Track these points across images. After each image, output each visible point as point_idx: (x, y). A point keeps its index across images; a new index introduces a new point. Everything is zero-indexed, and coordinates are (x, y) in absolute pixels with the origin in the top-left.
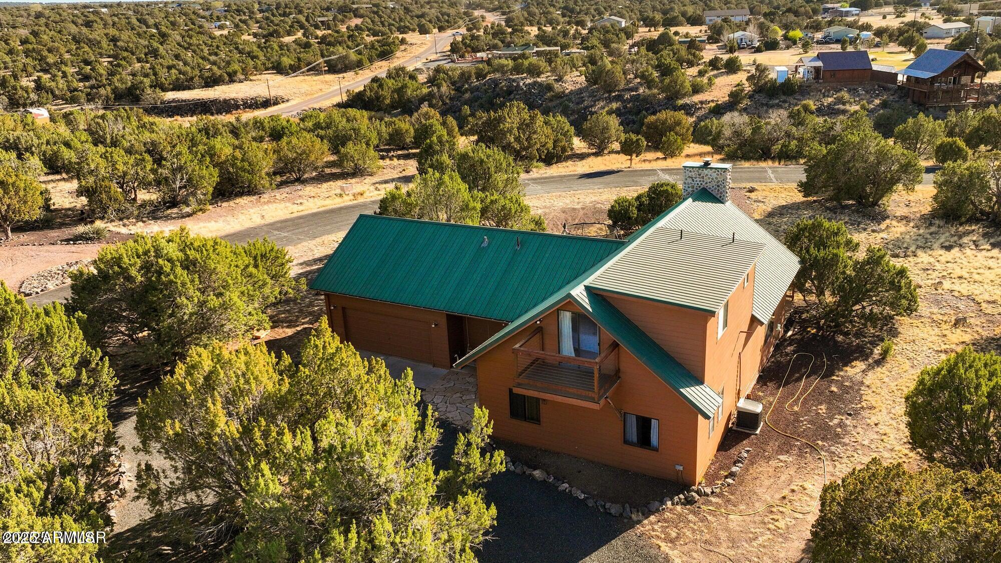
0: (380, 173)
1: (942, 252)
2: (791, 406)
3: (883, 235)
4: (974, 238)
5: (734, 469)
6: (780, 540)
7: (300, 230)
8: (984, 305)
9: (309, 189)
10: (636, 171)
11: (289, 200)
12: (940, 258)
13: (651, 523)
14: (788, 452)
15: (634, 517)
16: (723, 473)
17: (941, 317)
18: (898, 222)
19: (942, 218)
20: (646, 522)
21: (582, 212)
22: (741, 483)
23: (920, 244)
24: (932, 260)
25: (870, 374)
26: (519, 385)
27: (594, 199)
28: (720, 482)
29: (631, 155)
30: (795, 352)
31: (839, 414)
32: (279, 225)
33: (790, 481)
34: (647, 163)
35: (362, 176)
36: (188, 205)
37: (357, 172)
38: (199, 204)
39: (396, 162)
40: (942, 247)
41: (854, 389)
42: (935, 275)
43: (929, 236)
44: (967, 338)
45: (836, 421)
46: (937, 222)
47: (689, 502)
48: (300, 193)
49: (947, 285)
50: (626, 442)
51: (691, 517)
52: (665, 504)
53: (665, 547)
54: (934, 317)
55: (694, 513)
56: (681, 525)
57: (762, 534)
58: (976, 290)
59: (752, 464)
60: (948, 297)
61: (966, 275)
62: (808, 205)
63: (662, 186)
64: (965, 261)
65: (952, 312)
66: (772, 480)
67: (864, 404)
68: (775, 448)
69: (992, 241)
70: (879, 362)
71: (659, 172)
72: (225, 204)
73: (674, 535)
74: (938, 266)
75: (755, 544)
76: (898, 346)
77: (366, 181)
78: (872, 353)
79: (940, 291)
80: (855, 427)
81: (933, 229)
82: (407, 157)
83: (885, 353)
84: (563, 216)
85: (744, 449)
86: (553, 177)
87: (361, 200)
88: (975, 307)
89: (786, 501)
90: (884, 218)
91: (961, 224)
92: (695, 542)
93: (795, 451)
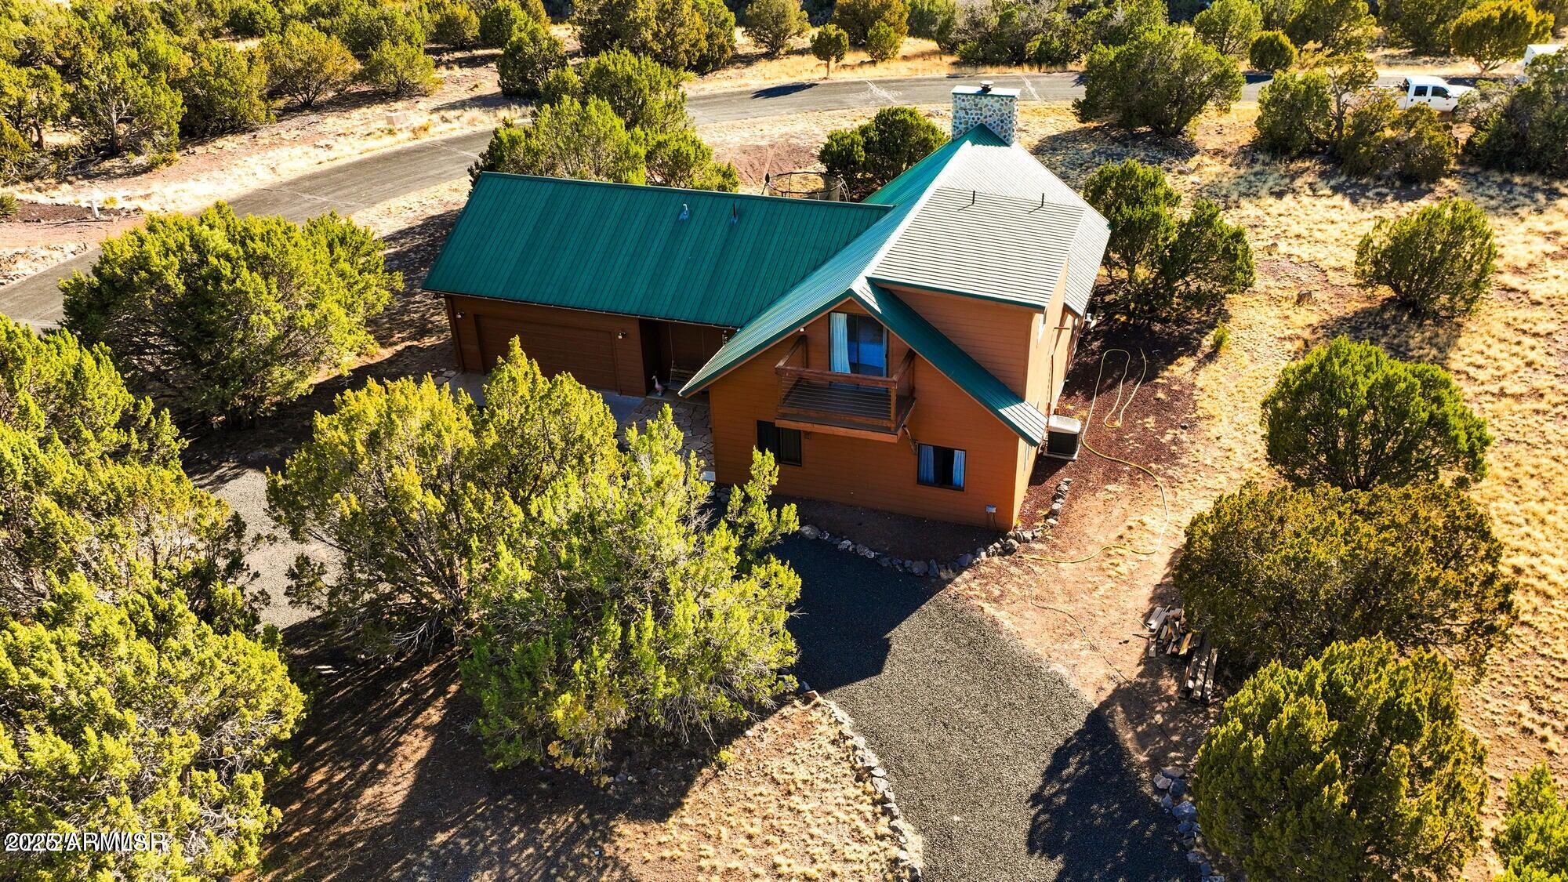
0: (438, 91)
1: (1271, 200)
2: (1112, 421)
3: (1194, 178)
4: (1310, 180)
5: (1056, 506)
6: (1125, 588)
7: (346, 191)
8: (1330, 274)
9: (332, 122)
10: (837, 84)
11: (305, 140)
12: (1270, 210)
13: (967, 582)
14: (1116, 480)
15: (943, 575)
16: (1042, 512)
17: (1280, 292)
18: (1212, 158)
19: (1268, 151)
20: (958, 580)
21: (771, 153)
22: (1066, 523)
23: (1243, 190)
24: (1260, 213)
25: (1202, 372)
26: (784, 416)
27: (785, 130)
28: (1040, 524)
29: (828, 60)
30: (1102, 348)
31: (1172, 427)
32: (307, 184)
33: (1125, 517)
34: (848, 70)
35: (410, 97)
36: (138, 153)
37: (402, 91)
38: (160, 152)
39: (457, 72)
40: (1272, 194)
41: (1183, 395)
42: (1265, 234)
43: (1252, 178)
44: (1314, 319)
45: (1169, 437)
46: (1261, 157)
47: (1007, 551)
48: (320, 128)
49: (1283, 247)
50: (921, 481)
51: (1013, 569)
52: (979, 556)
53: (989, 609)
54: (1271, 292)
55: (1016, 564)
56: (1003, 580)
57: (1103, 583)
58: (1320, 253)
59: (1075, 498)
60: (1284, 263)
61: (1305, 233)
62: (1087, 135)
63: (896, 112)
64: (1301, 212)
65: (1292, 285)
66: (1103, 517)
67: (1199, 413)
68: (1101, 476)
69: (1333, 183)
70: (1211, 357)
71: (873, 87)
72: (199, 150)
73: (997, 593)
74: (1269, 222)
75: (1096, 595)
76: (1233, 332)
77: (421, 105)
78: (1199, 345)
79: (1275, 256)
80: (1193, 443)
81: (1258, 167)
82: (473, 62)
83: (1218, 344)
84: (745, 158)
85: (1062, 479)
86: (715, 96)
87: (425, 139)
88: (1320, 277)
89: (1124, 541)
90: (1193, 152)
91: (1292, 161)
92: (1024, 598)
93: (1125, 478)
